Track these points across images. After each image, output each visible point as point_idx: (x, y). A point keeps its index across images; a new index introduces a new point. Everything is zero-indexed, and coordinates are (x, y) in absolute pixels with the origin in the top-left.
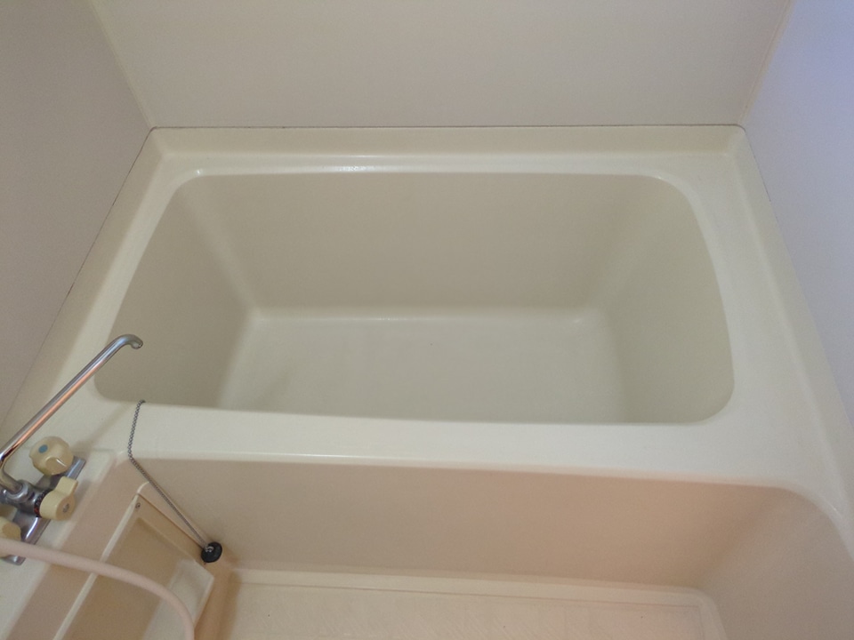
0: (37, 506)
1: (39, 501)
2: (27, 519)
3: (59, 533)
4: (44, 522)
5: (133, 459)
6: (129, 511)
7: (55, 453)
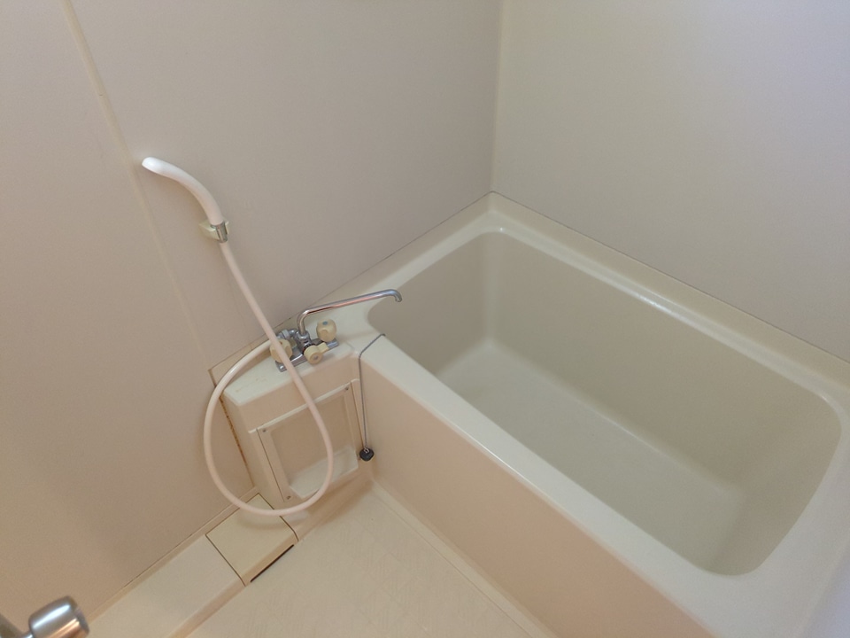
0: (305, 348)
1: (308, 346)
2: (298, 352)
3: (306, 370)
4: (304, 359)
5: (359, 360)
6: (342, 387)
7: (329, 328)
